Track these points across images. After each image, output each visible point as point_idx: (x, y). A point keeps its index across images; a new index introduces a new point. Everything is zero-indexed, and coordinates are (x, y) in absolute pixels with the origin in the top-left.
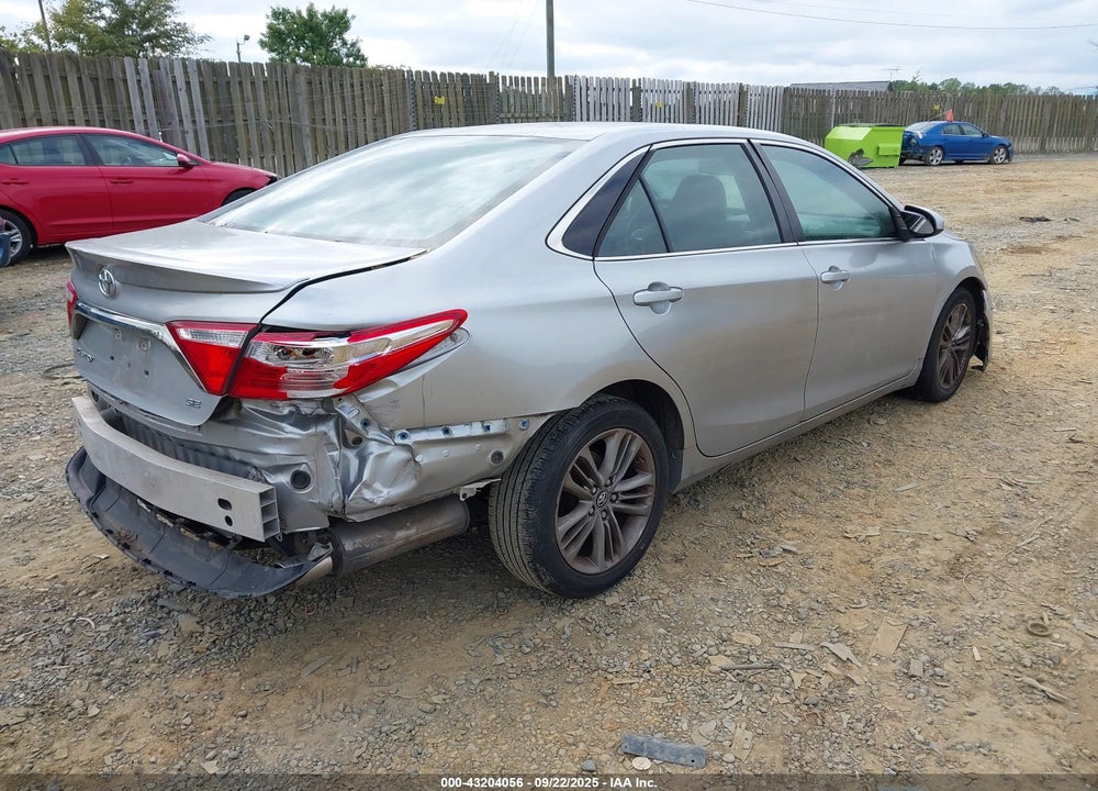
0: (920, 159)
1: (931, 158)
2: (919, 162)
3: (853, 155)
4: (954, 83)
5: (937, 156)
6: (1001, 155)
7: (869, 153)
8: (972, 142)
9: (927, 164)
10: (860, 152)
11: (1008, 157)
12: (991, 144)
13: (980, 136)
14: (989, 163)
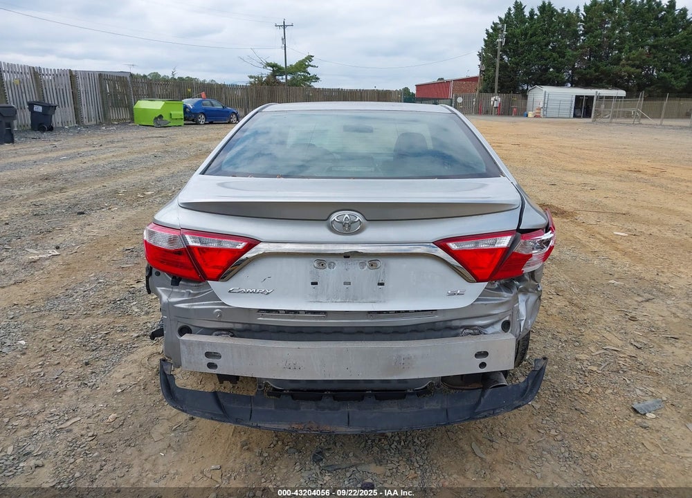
0: (193, 121)
1: (199, 120)
2: (192, 122)
3: (156, 119)
4: (156, 75)
5: (202, 119)
6: (234, 119)
7: (166, 117)
8: (218, 111)
9: (198, 123)
10: (161, 116)
11: (237, 120)
12: (228, 112)
13: (221, 107)
14: (229, 123)
